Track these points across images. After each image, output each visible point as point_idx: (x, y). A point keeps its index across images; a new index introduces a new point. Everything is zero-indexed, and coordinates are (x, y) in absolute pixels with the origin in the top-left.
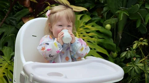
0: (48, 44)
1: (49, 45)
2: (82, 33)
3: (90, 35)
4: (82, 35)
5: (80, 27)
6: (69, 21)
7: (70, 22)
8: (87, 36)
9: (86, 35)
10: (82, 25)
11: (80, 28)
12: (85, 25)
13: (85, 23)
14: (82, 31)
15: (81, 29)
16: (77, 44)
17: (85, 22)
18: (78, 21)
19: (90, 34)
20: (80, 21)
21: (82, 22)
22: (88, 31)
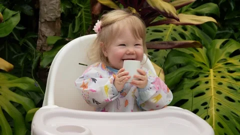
0: (94, 80)
1: (95, 82)
2: (219, 72)
3: (234, 77)
4: (219, 75)
5: (218, 60)
6: (137, 35)
7: (138, 38)
8: (228, 78)
9: (227, 76)
10: (222, 57)
11: (218, 62)
12: (228, 58)
13: (228, 55)
14: (220, 68)
15: (220, 65)
16: (148, 90)
17: (228, 53)
18: (217, 50)
19: (235, 75)
20: (221, 51)
21: (223, 52)
22: (231, 69)
